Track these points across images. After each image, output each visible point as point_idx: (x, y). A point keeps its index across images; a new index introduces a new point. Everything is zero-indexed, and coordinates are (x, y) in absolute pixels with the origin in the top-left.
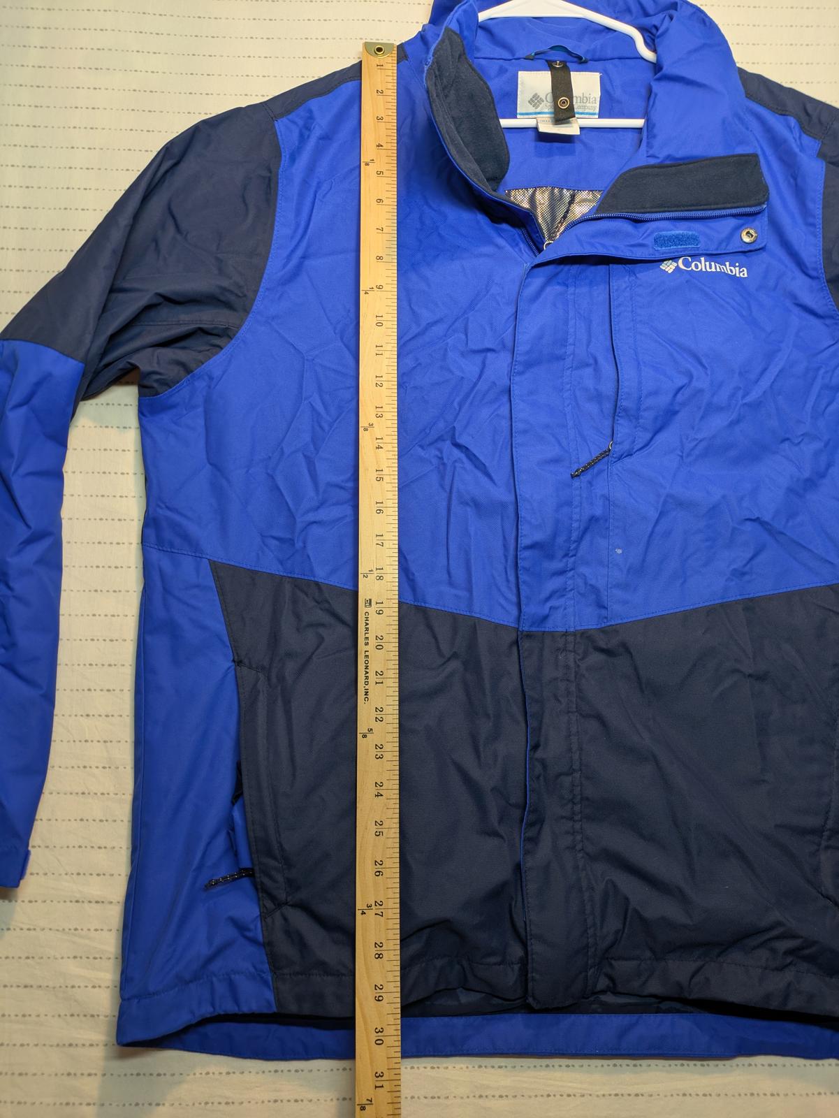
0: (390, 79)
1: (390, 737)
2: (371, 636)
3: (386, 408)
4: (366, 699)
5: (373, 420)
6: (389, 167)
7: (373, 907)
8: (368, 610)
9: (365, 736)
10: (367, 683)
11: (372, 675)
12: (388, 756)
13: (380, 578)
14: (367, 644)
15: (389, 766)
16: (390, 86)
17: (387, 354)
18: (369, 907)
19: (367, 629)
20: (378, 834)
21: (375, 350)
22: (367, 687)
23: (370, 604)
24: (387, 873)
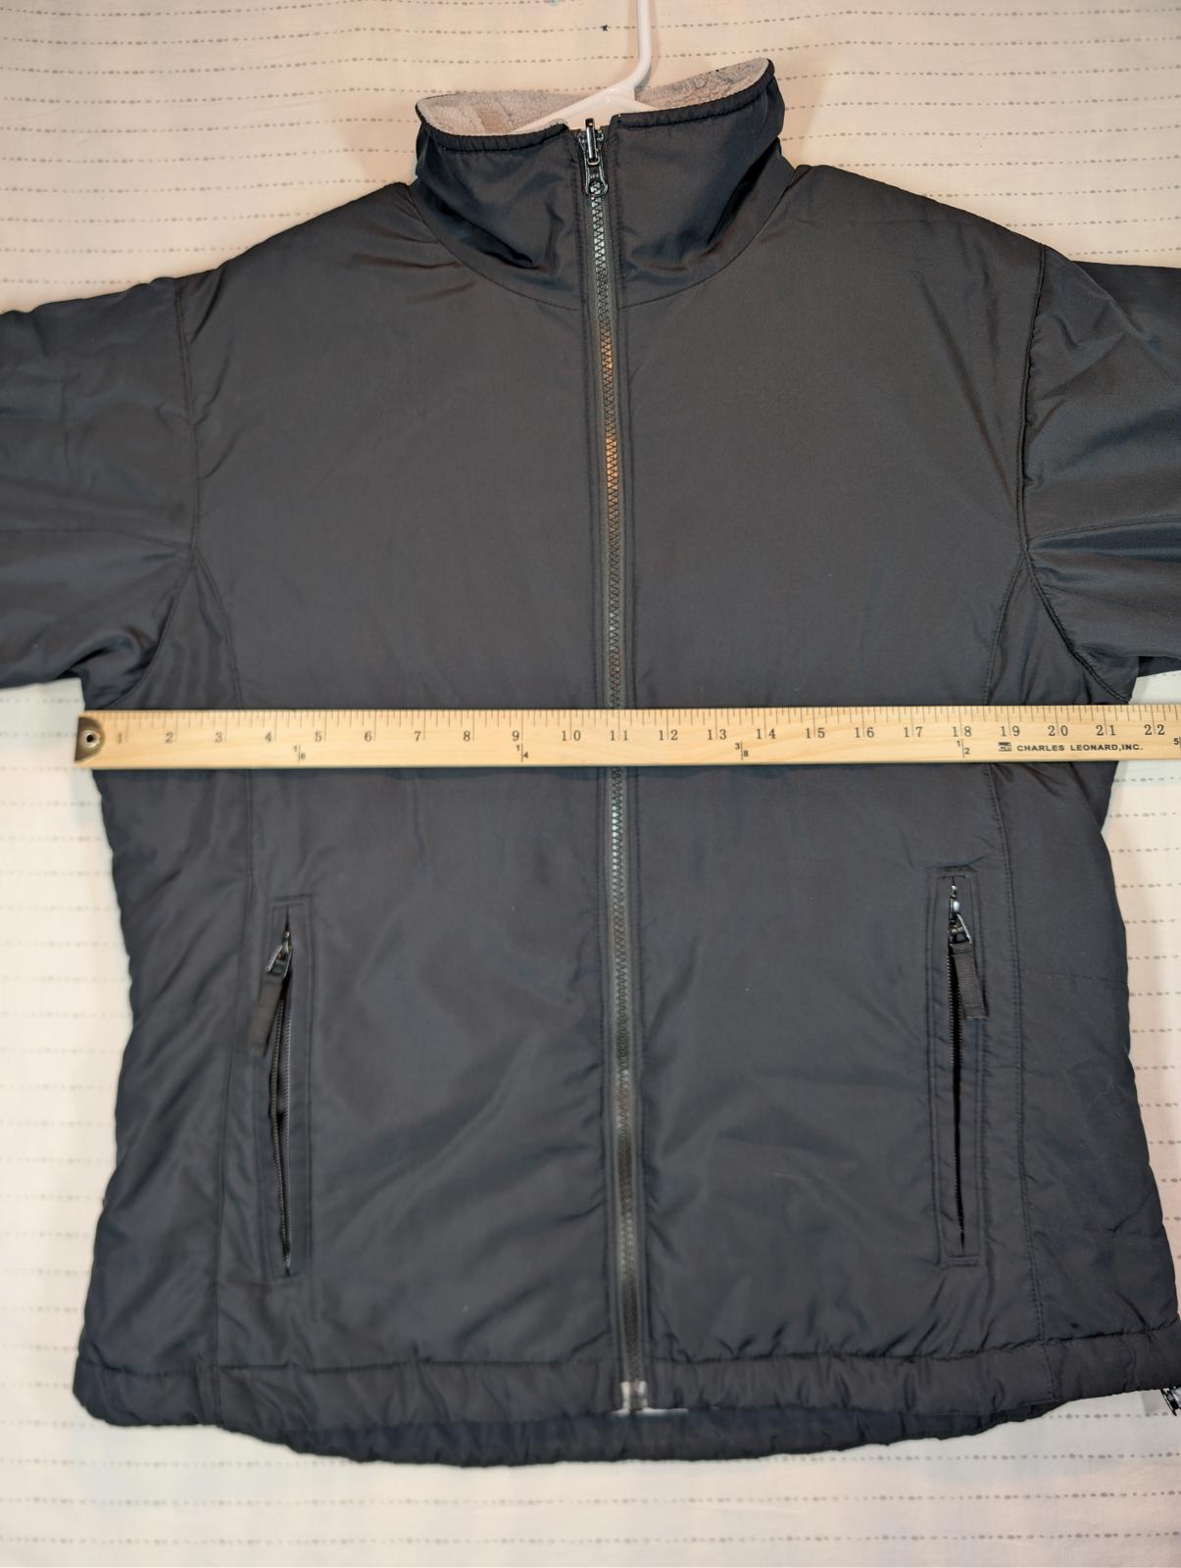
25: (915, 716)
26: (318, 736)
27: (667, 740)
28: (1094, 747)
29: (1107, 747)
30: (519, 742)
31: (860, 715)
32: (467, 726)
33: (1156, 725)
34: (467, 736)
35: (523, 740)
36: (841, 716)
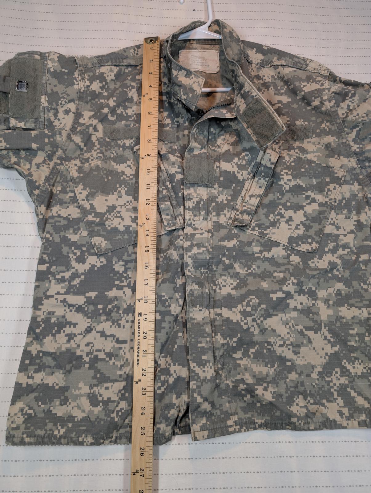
0: (156, 54)
1: (149, 384)
2: (141, 332)
3: (151, 215)
4: (138, 364)
5: (145, 221)
6: (154, 96)
7: (139, 471)
8: (139, 318)
9: (137, 383)
10: (138, 356)
11: (141, 352)
12: (148, 394)
13: (146, 302)
14: (139, 336)
15: (148, 399)
16: (156, 57)
17: (152, 188)
18: (137, 471)
19: (139, 328)
20: (142, 434)
21: (146, 187)
22: (138, 358)
23: (141, 315)
24: (146, 454)
25: (152, 283)
26: (150, 99)
27: (146, 202)
28: (138, 348)
29: (138, 353)
30: (147, 156)
31: (153, 264)
32: (152, 140)
33: (146, 373)
34: (149, 140)
35: (148, 157)
36: (153, 258)
